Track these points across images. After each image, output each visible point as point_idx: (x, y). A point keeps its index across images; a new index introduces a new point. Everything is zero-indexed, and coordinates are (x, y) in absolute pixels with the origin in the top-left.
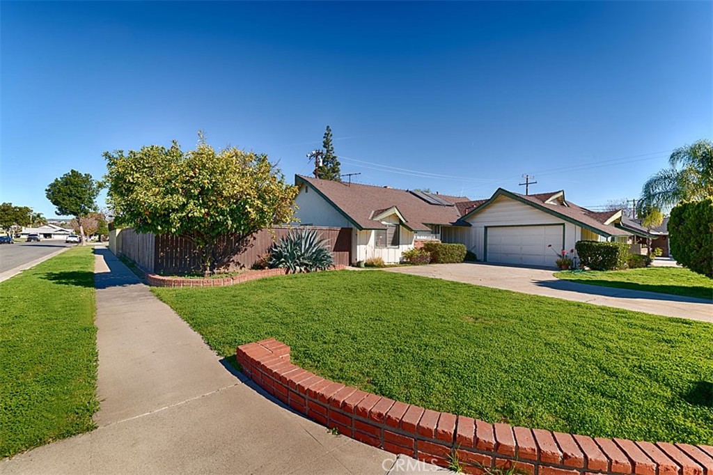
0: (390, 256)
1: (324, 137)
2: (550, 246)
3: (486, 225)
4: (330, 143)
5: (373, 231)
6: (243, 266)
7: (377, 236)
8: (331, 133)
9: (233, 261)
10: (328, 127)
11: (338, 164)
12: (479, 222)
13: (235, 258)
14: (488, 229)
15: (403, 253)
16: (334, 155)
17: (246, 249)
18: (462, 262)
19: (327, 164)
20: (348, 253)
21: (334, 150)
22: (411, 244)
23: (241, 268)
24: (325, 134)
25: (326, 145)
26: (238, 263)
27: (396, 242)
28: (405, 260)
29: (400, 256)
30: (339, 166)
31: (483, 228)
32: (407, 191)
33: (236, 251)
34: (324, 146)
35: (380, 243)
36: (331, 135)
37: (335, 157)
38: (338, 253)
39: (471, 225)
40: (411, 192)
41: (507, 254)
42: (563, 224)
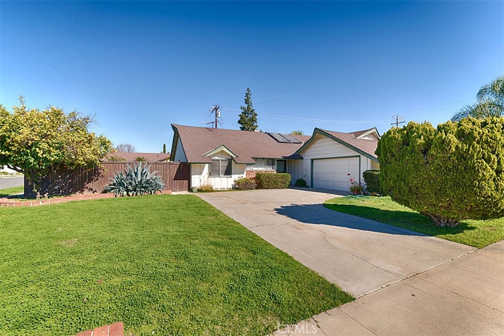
0: (224, 182)
1: (246, 96)
2: (349, 174)
3: (312, 158)
4: (250, 100)
5: (207, 165)
6: (96, 191)
7: (210, 168)
8: (250, 93)
9: (87, 187)
10: (248, 88)
11: (256, 115)
12: (309, 155)
13: (90, 185)
14: (314, 161)
15: (235, 181)
16: (252, 109)
17: (97, 179)
18: (288, 188)
19: (248, 116)
20: (187, 181)
21: (252, 105)
22: (243, 174)
23: (93, 192)
24: (246, 94)
25: (247, 102)
26: (91, 189)
27: (228, 172)
28: (237, 187)
29: (233, 183)
30: (256, 117)
31: (310, 161)
32: (266, 133)
33: (90, 180)
34: (246, 103)
35: (213, 173)
36: (251, 94)
37: (253, 110)
38: (178, 181)
39: (302, 158)
40: (268, 134)
41: (325, 181)
42: (359, 156)
